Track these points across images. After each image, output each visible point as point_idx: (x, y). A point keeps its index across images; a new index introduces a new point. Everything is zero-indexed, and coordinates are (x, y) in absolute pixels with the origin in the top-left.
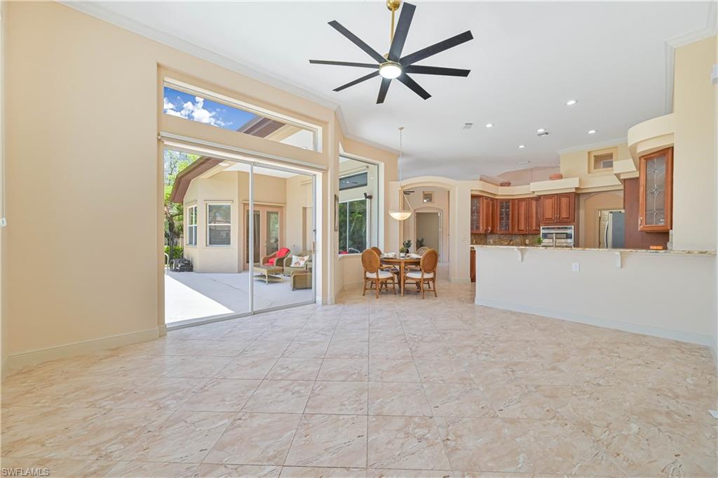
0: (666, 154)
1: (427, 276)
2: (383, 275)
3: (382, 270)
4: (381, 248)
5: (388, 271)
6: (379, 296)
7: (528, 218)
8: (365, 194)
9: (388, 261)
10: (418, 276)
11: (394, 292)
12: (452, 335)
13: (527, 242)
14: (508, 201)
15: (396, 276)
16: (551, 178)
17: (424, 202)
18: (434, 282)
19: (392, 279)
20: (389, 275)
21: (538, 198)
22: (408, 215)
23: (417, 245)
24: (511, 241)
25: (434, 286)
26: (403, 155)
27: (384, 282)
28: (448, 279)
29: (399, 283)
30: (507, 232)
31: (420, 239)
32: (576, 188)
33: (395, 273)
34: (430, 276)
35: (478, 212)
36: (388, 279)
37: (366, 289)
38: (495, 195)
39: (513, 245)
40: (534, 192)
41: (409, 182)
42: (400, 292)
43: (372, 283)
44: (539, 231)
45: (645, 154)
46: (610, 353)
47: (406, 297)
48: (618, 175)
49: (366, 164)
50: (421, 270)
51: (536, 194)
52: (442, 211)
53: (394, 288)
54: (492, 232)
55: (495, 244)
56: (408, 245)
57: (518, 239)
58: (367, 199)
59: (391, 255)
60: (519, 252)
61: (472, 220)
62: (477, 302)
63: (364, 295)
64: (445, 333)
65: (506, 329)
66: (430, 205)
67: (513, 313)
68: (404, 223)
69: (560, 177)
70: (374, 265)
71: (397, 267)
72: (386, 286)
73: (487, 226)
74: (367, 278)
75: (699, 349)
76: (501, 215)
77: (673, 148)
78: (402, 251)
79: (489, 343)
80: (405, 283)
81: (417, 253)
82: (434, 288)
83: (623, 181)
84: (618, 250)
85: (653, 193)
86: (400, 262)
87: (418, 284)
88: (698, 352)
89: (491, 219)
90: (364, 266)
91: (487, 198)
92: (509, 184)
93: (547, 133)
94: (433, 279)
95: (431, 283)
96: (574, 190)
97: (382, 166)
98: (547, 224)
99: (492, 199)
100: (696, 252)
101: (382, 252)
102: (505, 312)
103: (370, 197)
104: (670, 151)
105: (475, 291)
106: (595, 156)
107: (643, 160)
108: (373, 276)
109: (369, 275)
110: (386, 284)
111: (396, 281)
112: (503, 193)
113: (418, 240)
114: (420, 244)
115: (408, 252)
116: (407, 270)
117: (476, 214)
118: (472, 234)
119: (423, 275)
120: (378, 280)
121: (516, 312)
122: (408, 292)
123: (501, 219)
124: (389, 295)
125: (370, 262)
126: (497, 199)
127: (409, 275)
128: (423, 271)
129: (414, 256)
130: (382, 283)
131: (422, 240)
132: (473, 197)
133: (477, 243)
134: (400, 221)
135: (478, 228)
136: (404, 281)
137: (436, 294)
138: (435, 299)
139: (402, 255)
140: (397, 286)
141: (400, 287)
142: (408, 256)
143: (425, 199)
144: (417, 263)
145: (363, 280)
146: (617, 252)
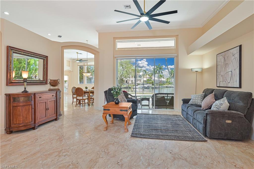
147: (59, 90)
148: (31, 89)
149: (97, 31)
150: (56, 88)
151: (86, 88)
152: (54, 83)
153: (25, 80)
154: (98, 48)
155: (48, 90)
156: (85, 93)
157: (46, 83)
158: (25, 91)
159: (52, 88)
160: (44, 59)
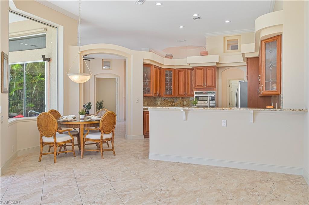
0: (277, 40)
1: (106, 136)
2: (61, 139)
3: (61, 133)
4: (61, 111)
5: (67, 133)
6: (58, 160)
7: (185, 84)
8: (43, 56)
9: (67, 124)
10: (96, 137)
11: (74, 154)
12: (131, 197)
13: (185, 103)
14: (171, 70)
15: (75, 138)
16: (201, 54)
17: (103, 69)
18: (112, 141)
19: (71, 141)
20: (68, 137)
21: (192, 69)
22: (87, 78)
23: (97, 106)
24: (174, 102)
25: (113, 145)
26: (83, 21)
27: (64, 145)
28: (125, 137)
29: (79, 144)
30: (170, 96)
31: (100, 102)
32: (217, 63)
33: (74, 135)
34: (109, 136)
35: (149, 79)
36: (67, 142)
37: (42, 154)
38: (161, 65)
39: (174, 106)
40: (189, 64)
41: (89, 48)
42: (80, 154)
43: (51, 147)
44: (193, 94)
45: (264, 39)
46: (253, 192)
47: (86, 159)
48: (243, 54)
49: (45, 26)
50: (100, 131)
51: (191, 66)
52: (119, 77)
53: (73, 151)
54: (160, 96)
55: (162, 105)
56: (89, 106)
57: (178, 101)
58: (46, 61)
59: (70, 118)
60: (184, 112)
61: (144, 85)
62: (151, 157)
63: (40, 161)
64: (124, 196)
65: (177, 182)
66: (108, 71)
67: (180, 165)
68: (84, 86)
69: (207, 54)
70: (51, 129)
71: (77, 129)
72: (65, 149)
73: (156, 90)
74: (44, 143)
75: (298, 178)
76: (166, 81)
77: (281, 35)
78: (81, 114)
79: (165, 199)
80: (84, 144)
81: (97, 115)
82: (113, 147)
83: (245, 60)
84: (252, 109)
85: (269, 67)
86: (79, 125)
87: (97, 144)
88: (299, 181)
89: (159, 85)
90: (40, 130)
91: (156, 67)
92: (171, 57)
93: (199, 18)
94: (112, 139)
95: (110, 143)
96: (215, 64)
97: (61, 29)
98: (198, 89)
99: (160, 68)
100: (297, 110)
101: (62, 115)
102: (173, 164)
103: (49, 60)
104: (280, 37)
105: (149, 146)
106: (227, 40)
107: (263, 42)
108: (51, 140)
109: (45, 139)
110: (65, 146)
111: (76, 142)
112: (167, 63)
113: (98, 103)
114: (100, 106)
115: (88, 114)
116: (87, 131)
117: (147, 80)
118: (144, 97)
119: (102, 136)
120: (56, 143)
121: (182, 163)
122: (87, 153)
123: (166, 85)
124: (68, 158)
125: (47, 126)
126: (163, 68)
127: (89, 136)
128: (102, 132)
129: (94, 118)
130: (61, 146)
131: (102, 103)
132: (145, 65)
133: (148, 105)
134: (80, 84)
135: (149, 91)
136: (84, 142)
137: (114, 153)
138: (114, 158)
139: (82, 117)
140: (76, 147)
141: (80, 148)
142: (89, 118)
143: (104, 66)
144: (96, 124)
145: (39, 145)
146: (251, 111)
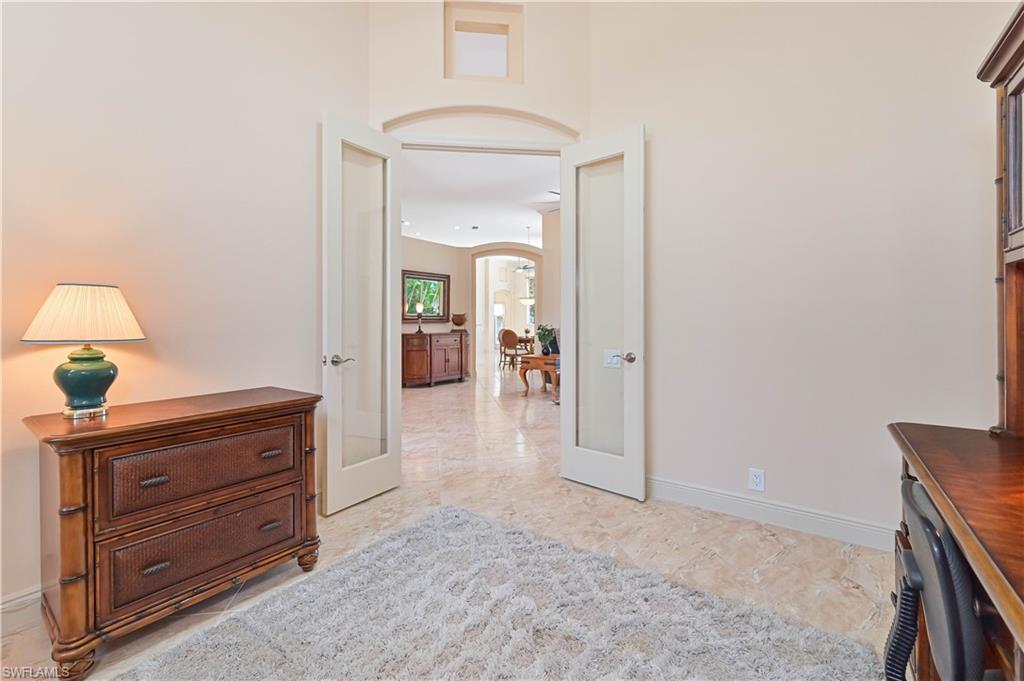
147: (465, 331)
148: (427, 329)
149: (539, 212)
150: (462, 328)
151: (527, 332)
152: (459, 320)
153: (420, 316)
154: (541, 247)
155: (449, 331)
156: (521, 341)
157: (448, 321)
158: (420, 331)
159: (456, 328)
160: (444, 282)
